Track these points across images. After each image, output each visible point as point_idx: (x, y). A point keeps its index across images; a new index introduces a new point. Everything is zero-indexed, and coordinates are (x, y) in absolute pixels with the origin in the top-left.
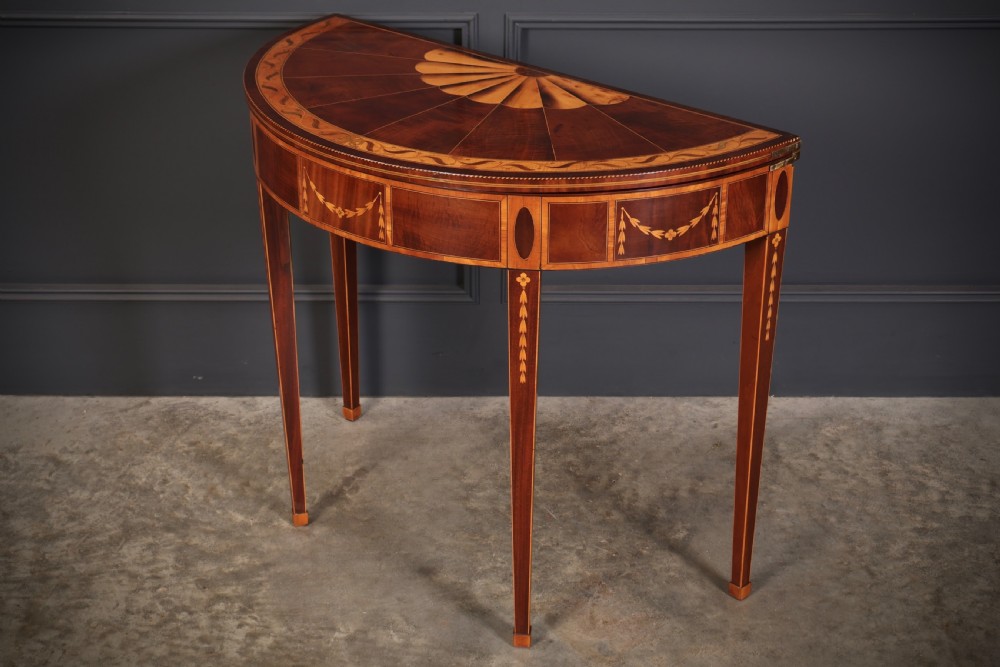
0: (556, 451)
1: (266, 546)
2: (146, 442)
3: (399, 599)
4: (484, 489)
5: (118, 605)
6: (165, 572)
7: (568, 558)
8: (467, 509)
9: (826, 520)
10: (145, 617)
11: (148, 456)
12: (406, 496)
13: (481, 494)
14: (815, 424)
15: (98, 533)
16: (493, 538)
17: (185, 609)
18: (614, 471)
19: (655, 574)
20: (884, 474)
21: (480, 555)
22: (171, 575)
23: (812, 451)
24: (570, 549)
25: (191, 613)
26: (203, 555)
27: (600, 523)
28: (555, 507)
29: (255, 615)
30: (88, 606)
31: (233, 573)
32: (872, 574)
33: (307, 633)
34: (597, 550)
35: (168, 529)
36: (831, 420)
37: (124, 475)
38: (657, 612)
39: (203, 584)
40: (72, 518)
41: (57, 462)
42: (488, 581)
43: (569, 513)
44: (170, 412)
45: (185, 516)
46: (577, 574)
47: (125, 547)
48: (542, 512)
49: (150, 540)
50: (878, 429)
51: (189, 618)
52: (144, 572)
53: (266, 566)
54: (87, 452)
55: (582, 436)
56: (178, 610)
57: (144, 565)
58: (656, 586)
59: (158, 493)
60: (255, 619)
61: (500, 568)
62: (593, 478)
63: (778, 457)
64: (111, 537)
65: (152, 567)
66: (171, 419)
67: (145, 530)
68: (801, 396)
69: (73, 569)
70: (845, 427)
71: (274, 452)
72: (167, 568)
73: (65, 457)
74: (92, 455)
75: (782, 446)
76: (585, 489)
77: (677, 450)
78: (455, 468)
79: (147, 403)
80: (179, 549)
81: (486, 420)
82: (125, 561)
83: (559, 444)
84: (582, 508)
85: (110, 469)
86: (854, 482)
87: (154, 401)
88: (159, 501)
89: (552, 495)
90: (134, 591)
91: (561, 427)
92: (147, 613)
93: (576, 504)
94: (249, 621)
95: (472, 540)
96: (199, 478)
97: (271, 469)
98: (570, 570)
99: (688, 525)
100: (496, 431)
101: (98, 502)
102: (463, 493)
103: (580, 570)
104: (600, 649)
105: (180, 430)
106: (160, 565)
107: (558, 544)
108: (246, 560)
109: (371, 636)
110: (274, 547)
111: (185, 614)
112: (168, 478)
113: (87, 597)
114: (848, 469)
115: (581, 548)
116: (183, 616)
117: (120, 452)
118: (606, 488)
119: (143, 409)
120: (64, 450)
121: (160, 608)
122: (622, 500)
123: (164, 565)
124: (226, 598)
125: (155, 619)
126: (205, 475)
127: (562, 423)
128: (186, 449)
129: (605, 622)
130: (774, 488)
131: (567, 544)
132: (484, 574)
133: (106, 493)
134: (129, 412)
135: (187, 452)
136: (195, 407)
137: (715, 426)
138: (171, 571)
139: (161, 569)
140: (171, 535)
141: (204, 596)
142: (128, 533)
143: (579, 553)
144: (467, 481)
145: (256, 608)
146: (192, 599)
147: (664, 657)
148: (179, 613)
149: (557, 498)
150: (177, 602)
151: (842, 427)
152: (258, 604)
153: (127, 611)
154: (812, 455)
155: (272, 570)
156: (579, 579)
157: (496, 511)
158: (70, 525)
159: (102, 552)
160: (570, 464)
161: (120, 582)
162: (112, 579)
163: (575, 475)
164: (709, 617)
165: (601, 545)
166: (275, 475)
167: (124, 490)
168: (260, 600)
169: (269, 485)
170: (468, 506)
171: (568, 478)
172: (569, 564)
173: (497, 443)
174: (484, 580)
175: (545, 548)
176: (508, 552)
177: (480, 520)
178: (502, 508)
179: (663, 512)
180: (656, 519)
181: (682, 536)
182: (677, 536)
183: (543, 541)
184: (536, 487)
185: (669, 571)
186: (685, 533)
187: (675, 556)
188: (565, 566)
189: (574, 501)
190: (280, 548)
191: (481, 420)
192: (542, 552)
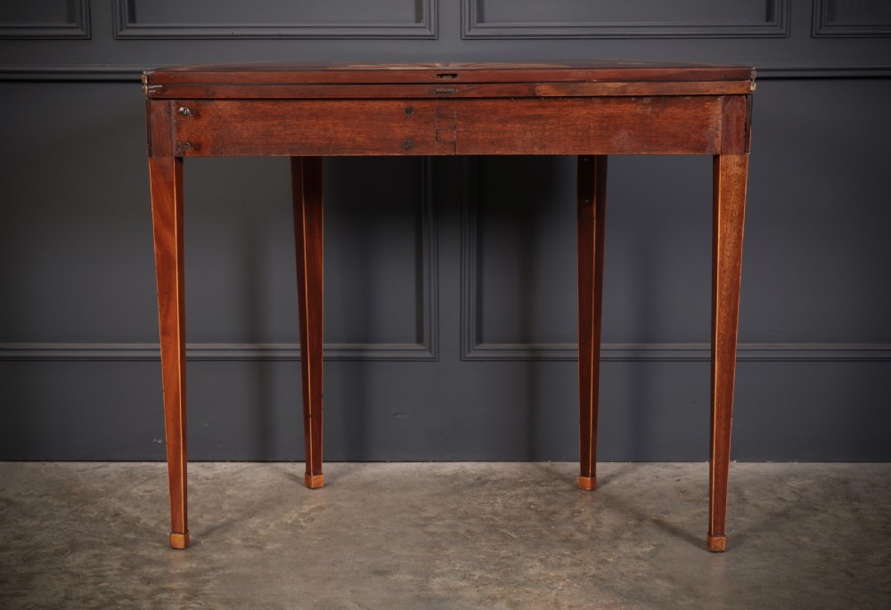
0: (516, 495)
1: (215, 556)
2: (102, 490)
3: (352, 591)
4: (442, 519)
5: (57, 594)
6: (109, 573)
7: (530, 564)
8: (425, 532)
9: (798, 540)
10: (84, 602)
11: (103, 499)
12: (362, 524)
13: (440, 523)
14: (780, 479)
15: (44, 547)
16: (451, 550)
17: (126, 597)
18: (577, 508)
19: (622, 574)
20: (856, 510)
21: (437, 562)
22: (115, 575)
23: (778, 495)
24: (533, 558)
25: (132, 600)
26: (149, 562)
27: (563, 541)
28: (515, 530)
29: (199, 601)
30: (25, 595)
31: (179, 574)
32: (851, 575)
34: (560, 558)
35: (116, 545)
36: (796, 476)
37: (77, 510)
38: (626, 600)
39: (148, 580)
40: (18, 538)
41: (9, 502)
42: (446, 579)
43: (531, 535)
44: (127, 472)
45: (134, 536)
46: (540, 574)
47: (71, 556)
48: (503, 534)
49: (97, 552)
50: (845, 482)
51: (131, 603)
52: (88, 572)
53: (214, 569)
54: (41, 496)
55: (542, 486)
56: (118, 597)
57: (87, 568)
58: (623, 582)
59: (109, 522)
60: (201, 604)
61: (460, 571)
62: (555, 512)
63: (744, 500)
64: (56, 550)
65: (95, 569)
66: (130, 476)
67: (92, 545)
68: (764, 462)
69: (14, 570)
70: (812, 481)
71: (230, 496)
72: (110, 570)
73: (18, 499)
74: (45, 498)
75: (747, 493)
76: (547, 519)
77: (640, 495)
78: (413, 507)
79: (107, 466)
80: (127, 558)
81: (445, 476)
82: (68, 565)
83: (520, 491)
84: (544, 531)
85: (63, 507)
86: (824, 515)
87: (113, 465)
88: (110, 527)
89: (512, 523)
90: (75, 585)
91: (521, 480)
92: (86, 600)
93: (538, 529)
94: (193, 605)
95: (430, 552)
96: (152, 512)
98: (531, 572)
99: (655, 543)
100: (456, 483)
101: (47, 527)
102: (423, 522)
103: (543, 572)
105: (136, 483)
106: (104, 569)
107: (519, 555)
108: (194, 565)
110: (223, 557)
111: (126, 600)
112: (120, 512)
113: (26, 589)
114: (818, 507)
115: (544, 557)
116: (125, 601)
117: (74, 496)
118: (568, 519)
119: (102, 470)
120: (19, 494)
121: (101, 596)
122: (585, 526)
123: (110, 568)
124: (172, 590)
125: (93, 603)
126: (159, 511)
127: (522, 477)
128: (141, 494)
129: (571, 607)
130: (741, 519)
131: (529, 555)
132: (442, 574)
133: (57, 521)
134: (86, 472)
135: (142, 497)
136: (153, 469)
137: (679, 480)
138: (116, 572)
139: (106, 571)
140: (119, 549)
141: (148, 589)
142: (74, 547)
143: (541, 561)
144: (425, 515)
145: (202, 597)
146: (135, 591)
148: (120, 599)
149: (518, 525)
150: (118, 593)
151: (808, 481)
152: (203, 594)
153: (66, 598)
154: (780, 498)
155: (221, 572)
156: (541, 578)
157: (455, 534)
158: (16, 542)
159: (46, 559)
160: (531, 503)
161: (61, 579)
162: (53, 577)
163: (536, 510)
164: (681, 603)
165: (564, 555)
166: (229, 511)
167: (75, 520)
168: (206, 592)
170: (427, 530)
171: (529, 512)
172: (531, 567)
173: (456, 490)
174: (442, 578)
175: (506, 557)
176: (467, 560)
177: (438, 539)
178: (462, 531)
179: (628, 535)
180: (621, 539)
181: (648, 550)
182: (644, 550)
183: (503, 553)
184: (497, 519)
185: (636, 572)
186: (652, 548)
187: (642, 563)
188: (527, 569)
189: (535, 526)
190: (231, 557)
191: (440, 476)
192: (502, 561)
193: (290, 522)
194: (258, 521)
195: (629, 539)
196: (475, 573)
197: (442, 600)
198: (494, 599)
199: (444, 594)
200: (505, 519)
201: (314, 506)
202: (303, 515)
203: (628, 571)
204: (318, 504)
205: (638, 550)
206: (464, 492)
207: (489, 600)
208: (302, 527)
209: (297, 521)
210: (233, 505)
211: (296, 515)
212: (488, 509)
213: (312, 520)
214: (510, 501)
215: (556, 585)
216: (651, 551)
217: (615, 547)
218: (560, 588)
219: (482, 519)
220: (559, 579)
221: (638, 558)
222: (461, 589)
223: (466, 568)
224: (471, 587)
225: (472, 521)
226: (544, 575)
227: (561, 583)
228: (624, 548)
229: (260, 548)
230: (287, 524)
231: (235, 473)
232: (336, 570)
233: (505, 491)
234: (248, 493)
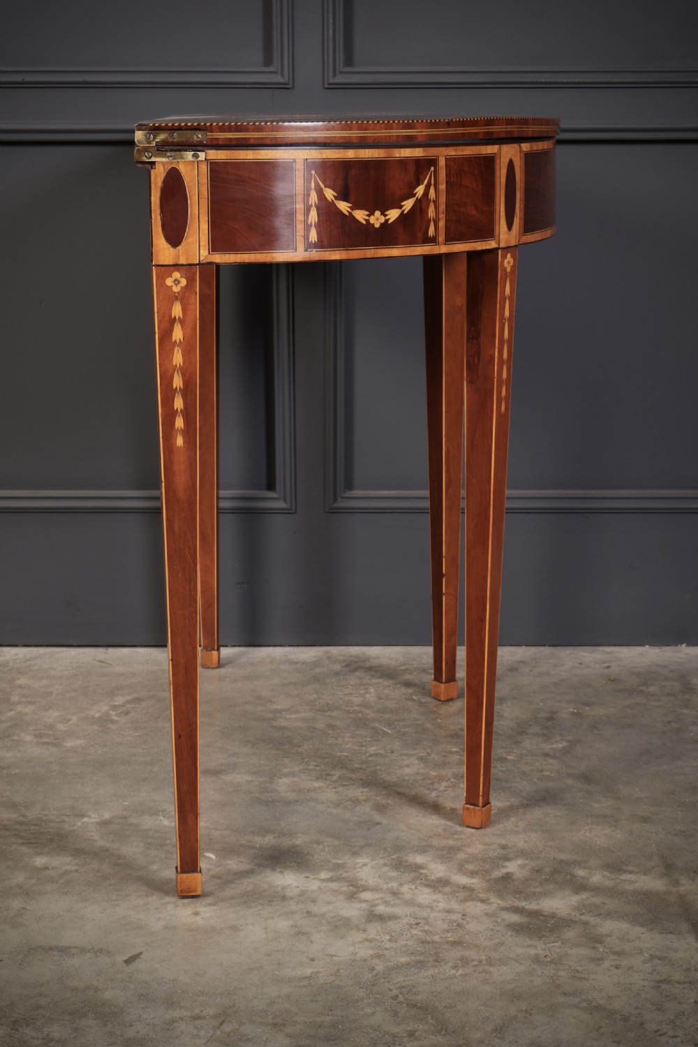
4: (296, 712)
8: (273, 727)
13: (293, 716)
16: (305, 747)
19: (524, 773)
21: (286, 760)
24: (410, 755)
27: (451, 736)
28: (390, 724)
33: (45, 818)
34: (445, 756)
42: (295, 779)
43: (409, 729)
46: (417, 774)
48: (374, 728)
58: (525, 783)
61: (314, 770)
63: (691, 689)
71: (20, 686)
75: (695, 681)
76: (432, 712)
77: (556, 684)
78: (259, 698)
81: (303, 663)
84: (428, 725)
89: (387, 716)
91: (403, 668)
93: (419, 722)
95: (277, 749)
97: (15, 698)
98: (407, 771)
99: (570, 738)
100: (317, 670)
102: (271, 716)
103: (422, 771)
104: (445, 830)
107: (393, 752)
109: (133, 820)
110: (9, 755)
115: (424, 754)
127: (404, 665)
130: (685, 711)
131: (405, 752)
132: (292, 774)
137: (608, 667)
143: (421, 759)
144: (275, 707)
147: (533, 835)
149: (394, 718)
156: (419, 778)
157: (312, 729)
163: (420, 701)
164: (595, 805)
165: (451, 752)
169: (11, 710)
170: (275, 724)
171: (410, 703)
172: (407, 766)
173: (316, 679)
174: (291, 779)
175: (376, 755)
176: (325, 758)
177: (289, 734)
178: (320, 725)
179: (536, 729)
180: (527, 734)
181: (560, 746)
182: (555, 746)
183: (372, 750)
184: (367, 711)
185: (542, 771)
186: (565, 744)
187: (551, 761)
188: (401, 767)
189: (417, 720)
190: (19, 755)
191: (297, 663)
192: (370, 759)
193: (97, 715)
194: (56, 714)
195: (536, 735)
196: (333, 772)
197: (288, 803)
198: (356, 802)
199: (291, 796)
200: (379, 711)
201: (130, 697)
202: (114, 707)
203: (531, 770)
204: (136, 695)
205: (547, 747)
206: (328, 681)
207: (349, 803)
208: (113, 722)
209: (107, 714)
210: (25, 696)
211: (106, 708)
212: (357, 700)
213: (127, 713)
214: (387, 692)
215: (436, 786)
216: (563, 748)
217: (517, 743)
218: (442, 788)
219: (348, 712)
220: (441, 779)
221: (546, 755)
222: (315, 790)
223: (323, 767)
224: (327, 787)
225: (335, 714)
226: (422, 774)
227: (444, 784)
228: (528, 744)
229: (57, 746)
230: (93, 718)
231: (28, 660)
232: (154, 770)
233: (380, 680)
234: (44, 682)
